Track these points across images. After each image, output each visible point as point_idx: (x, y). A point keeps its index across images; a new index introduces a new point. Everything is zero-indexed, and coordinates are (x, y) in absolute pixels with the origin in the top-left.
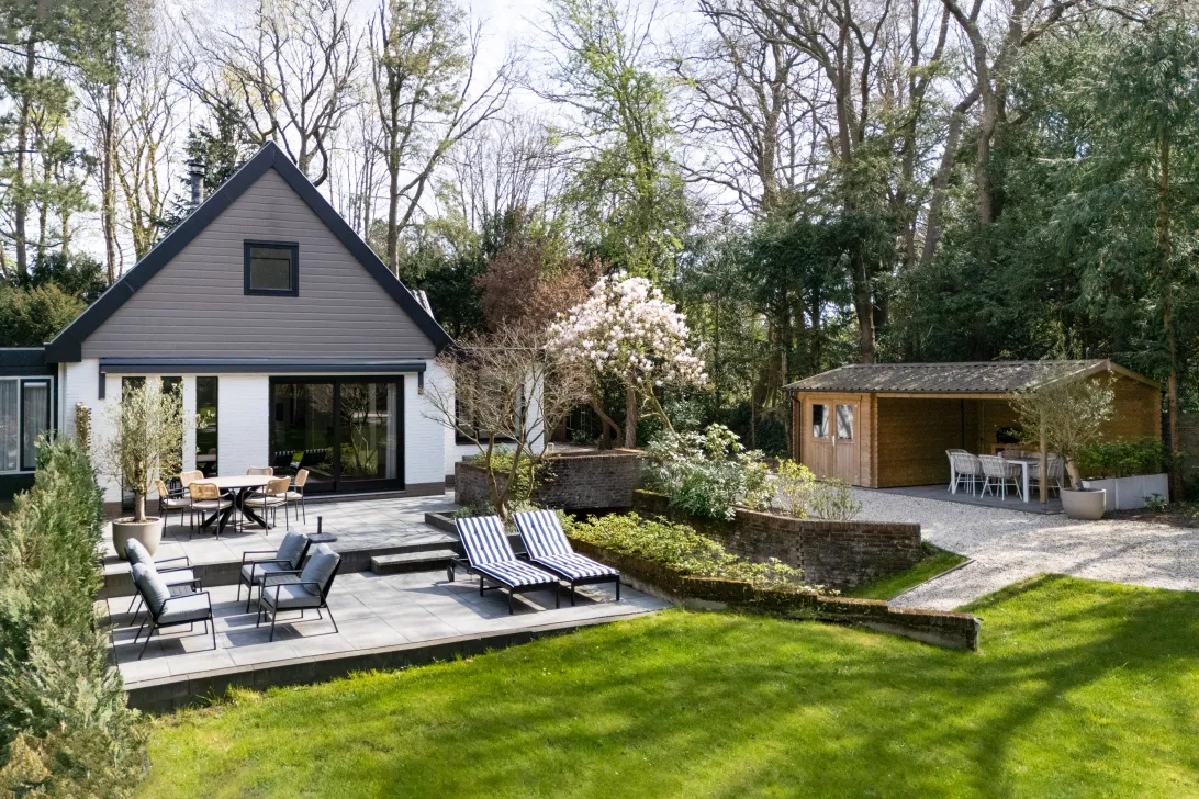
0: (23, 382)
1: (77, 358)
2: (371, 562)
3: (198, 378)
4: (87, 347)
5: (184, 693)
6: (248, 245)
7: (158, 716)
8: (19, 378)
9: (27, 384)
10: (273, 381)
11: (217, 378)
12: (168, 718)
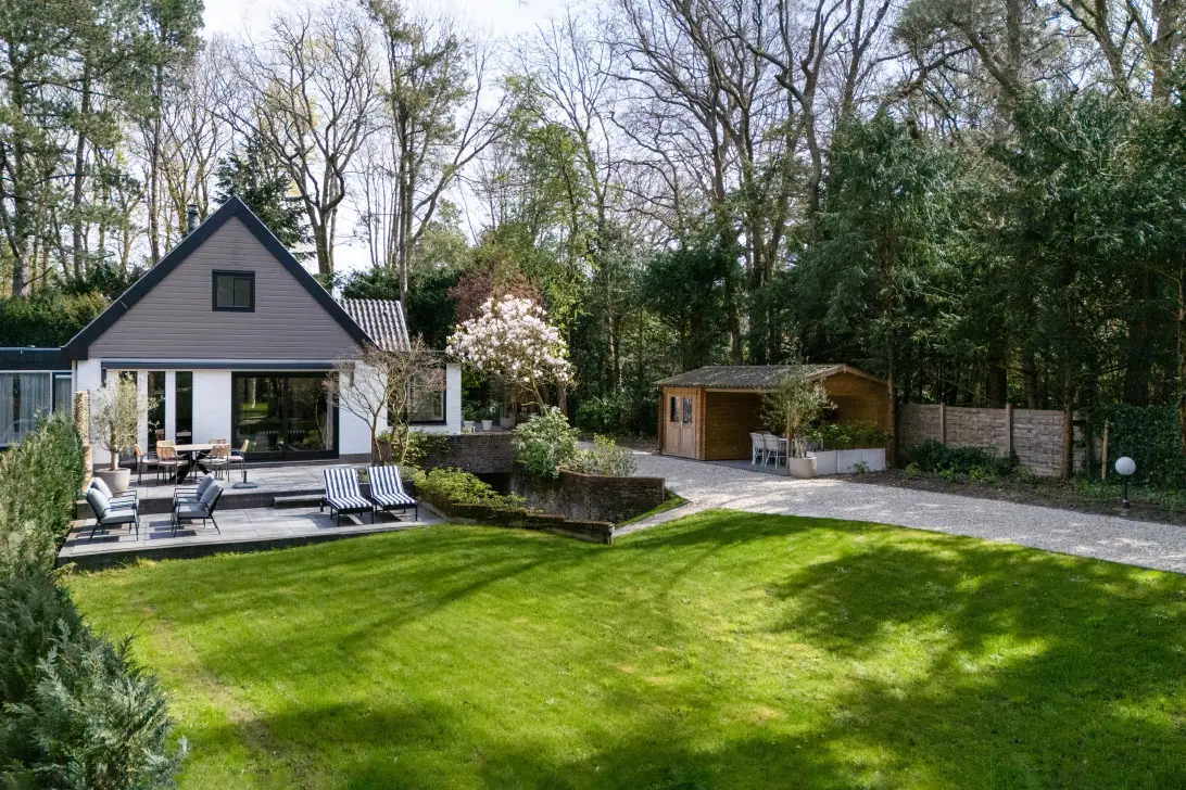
0: (54, 374)
1: (85, 357)
2: (273, 501)
3: (177, 373)
4: (92, 349)
5: (109, 560)
6: (216, 274)
7: (92, 572)
8: (51, 372)
9: (57, 376)
10: (235, 376)
11: (191, 373)
12: (98, 573)
